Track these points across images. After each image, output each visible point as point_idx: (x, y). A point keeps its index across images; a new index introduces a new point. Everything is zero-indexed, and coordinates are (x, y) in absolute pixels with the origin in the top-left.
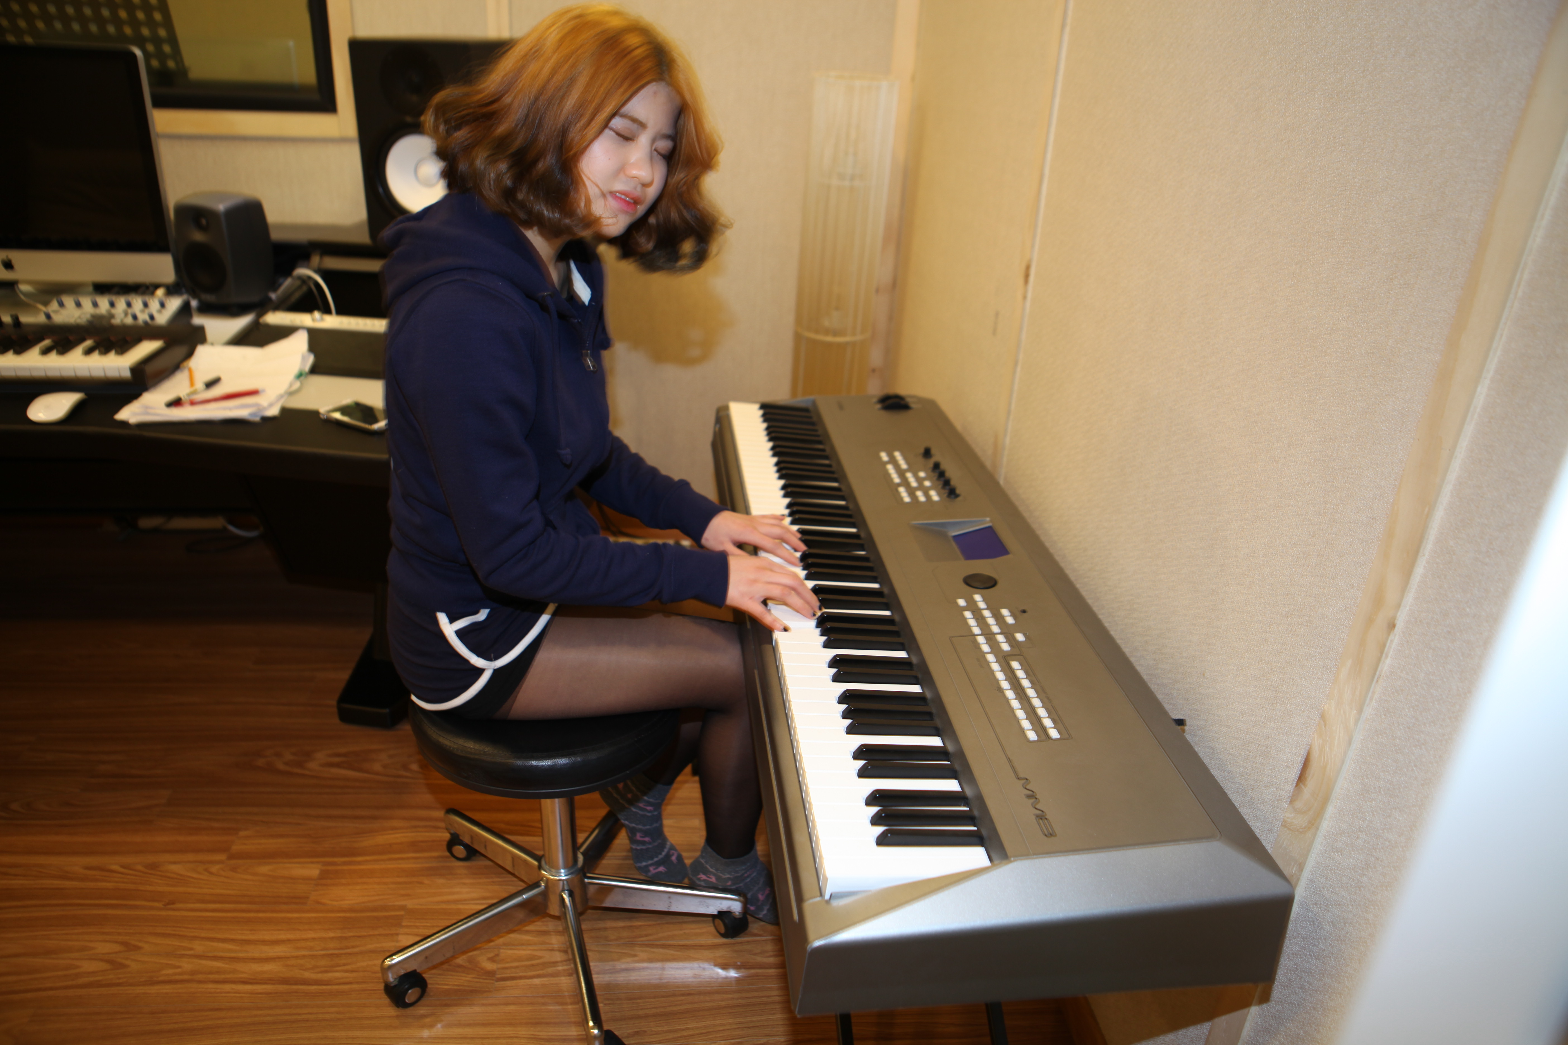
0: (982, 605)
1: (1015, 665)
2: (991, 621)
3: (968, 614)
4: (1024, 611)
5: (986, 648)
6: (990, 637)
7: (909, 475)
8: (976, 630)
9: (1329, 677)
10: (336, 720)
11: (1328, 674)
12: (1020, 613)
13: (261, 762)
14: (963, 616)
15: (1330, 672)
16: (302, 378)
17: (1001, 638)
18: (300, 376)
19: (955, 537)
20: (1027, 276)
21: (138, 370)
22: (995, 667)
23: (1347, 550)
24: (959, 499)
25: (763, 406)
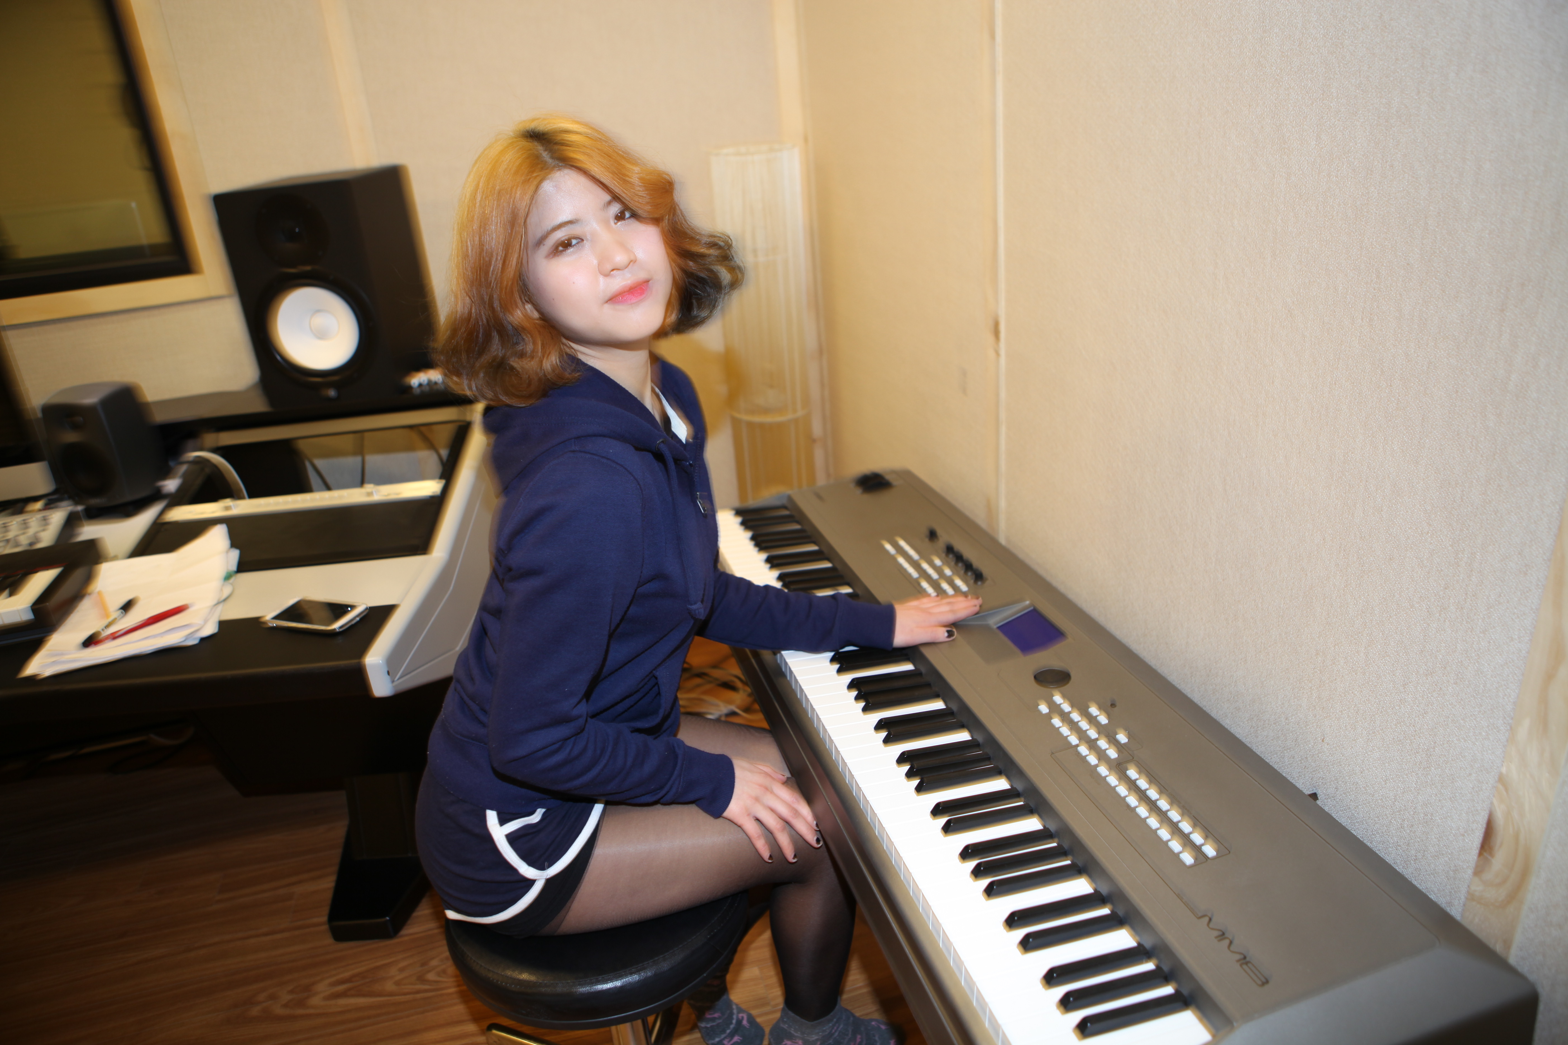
0: (1066, 707)
1: (1132, 773)
2: (1084, 725)
3: (1056, 722)
4: (1113, 705)
5: (1093, 760)
6: (1092, 745)
7: (925, 566)
8: (1074, 740)
9: (1497, 736)
10: (329, 940)
11: (1496, 734)
12: (1109, 707)
13: (255, 1011)
14: (1053, 726)
15: (1498, 732)
16: (231, 580)
17: (1103, 744)
18: (228, 577)
19: (999, 628)
20: (996, 333)
21: (38, 605)
22: (1113, 780)
23: (1496, 601)
24: (988, 583)
25: (739, 512)
